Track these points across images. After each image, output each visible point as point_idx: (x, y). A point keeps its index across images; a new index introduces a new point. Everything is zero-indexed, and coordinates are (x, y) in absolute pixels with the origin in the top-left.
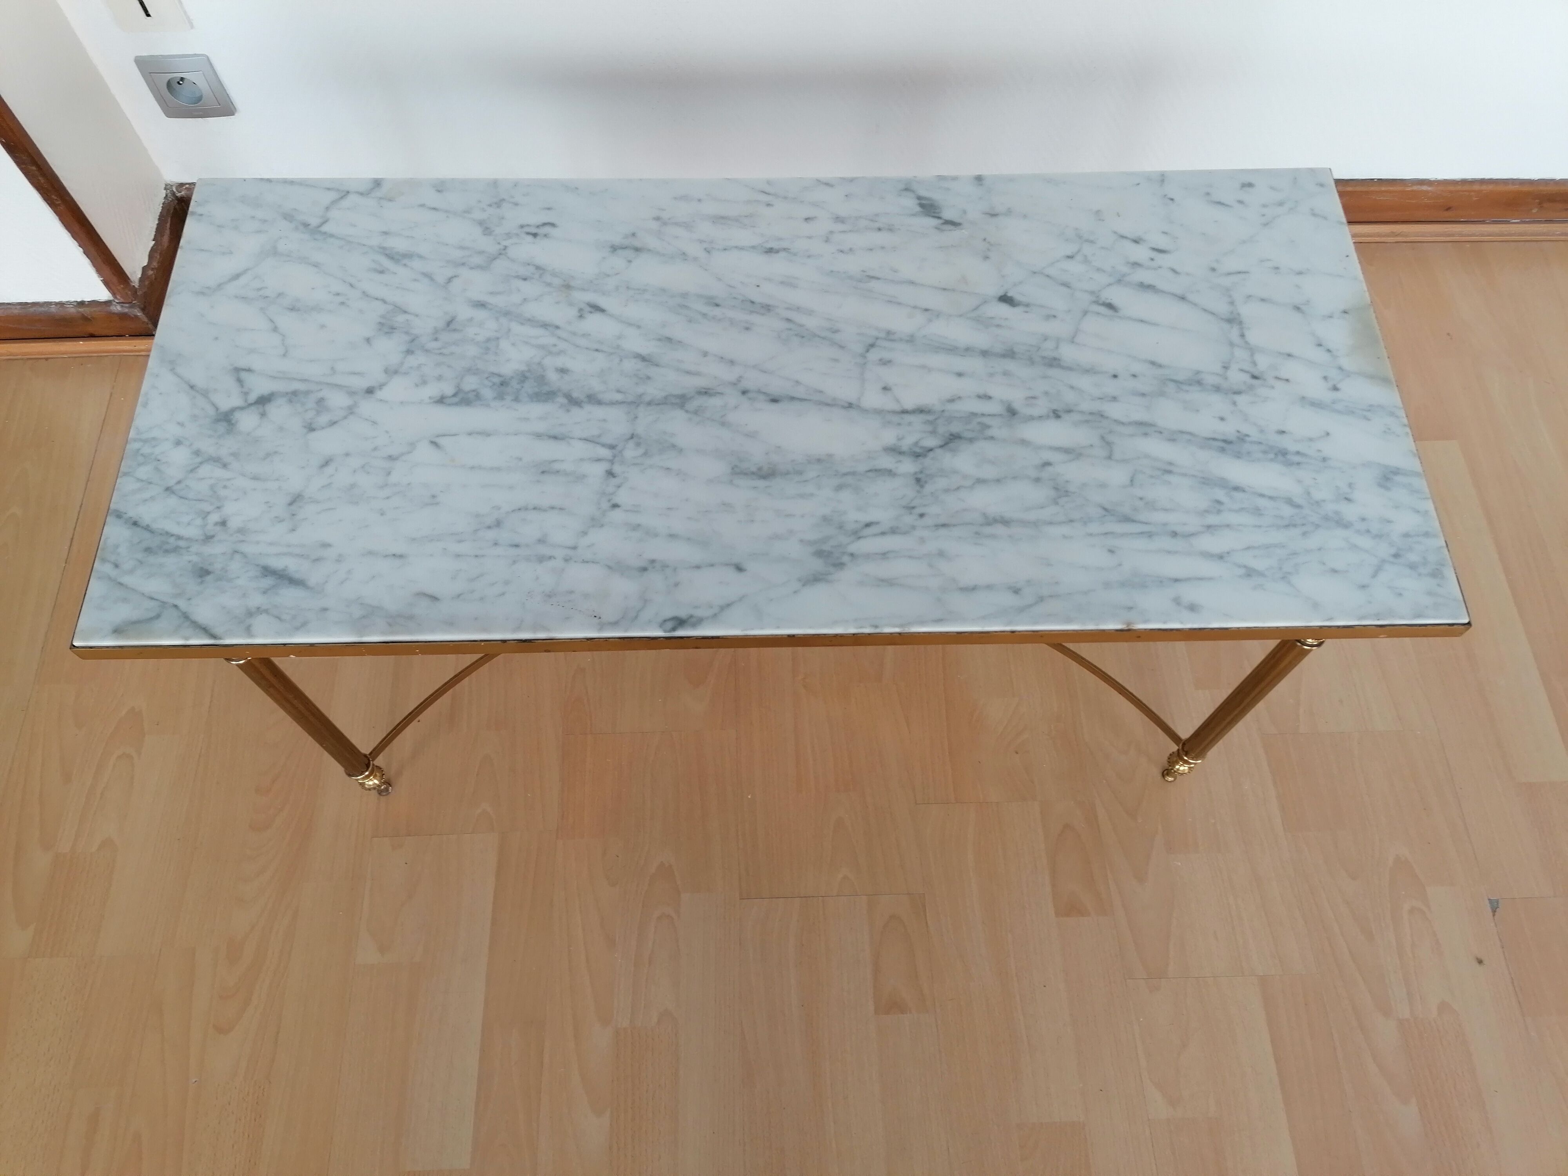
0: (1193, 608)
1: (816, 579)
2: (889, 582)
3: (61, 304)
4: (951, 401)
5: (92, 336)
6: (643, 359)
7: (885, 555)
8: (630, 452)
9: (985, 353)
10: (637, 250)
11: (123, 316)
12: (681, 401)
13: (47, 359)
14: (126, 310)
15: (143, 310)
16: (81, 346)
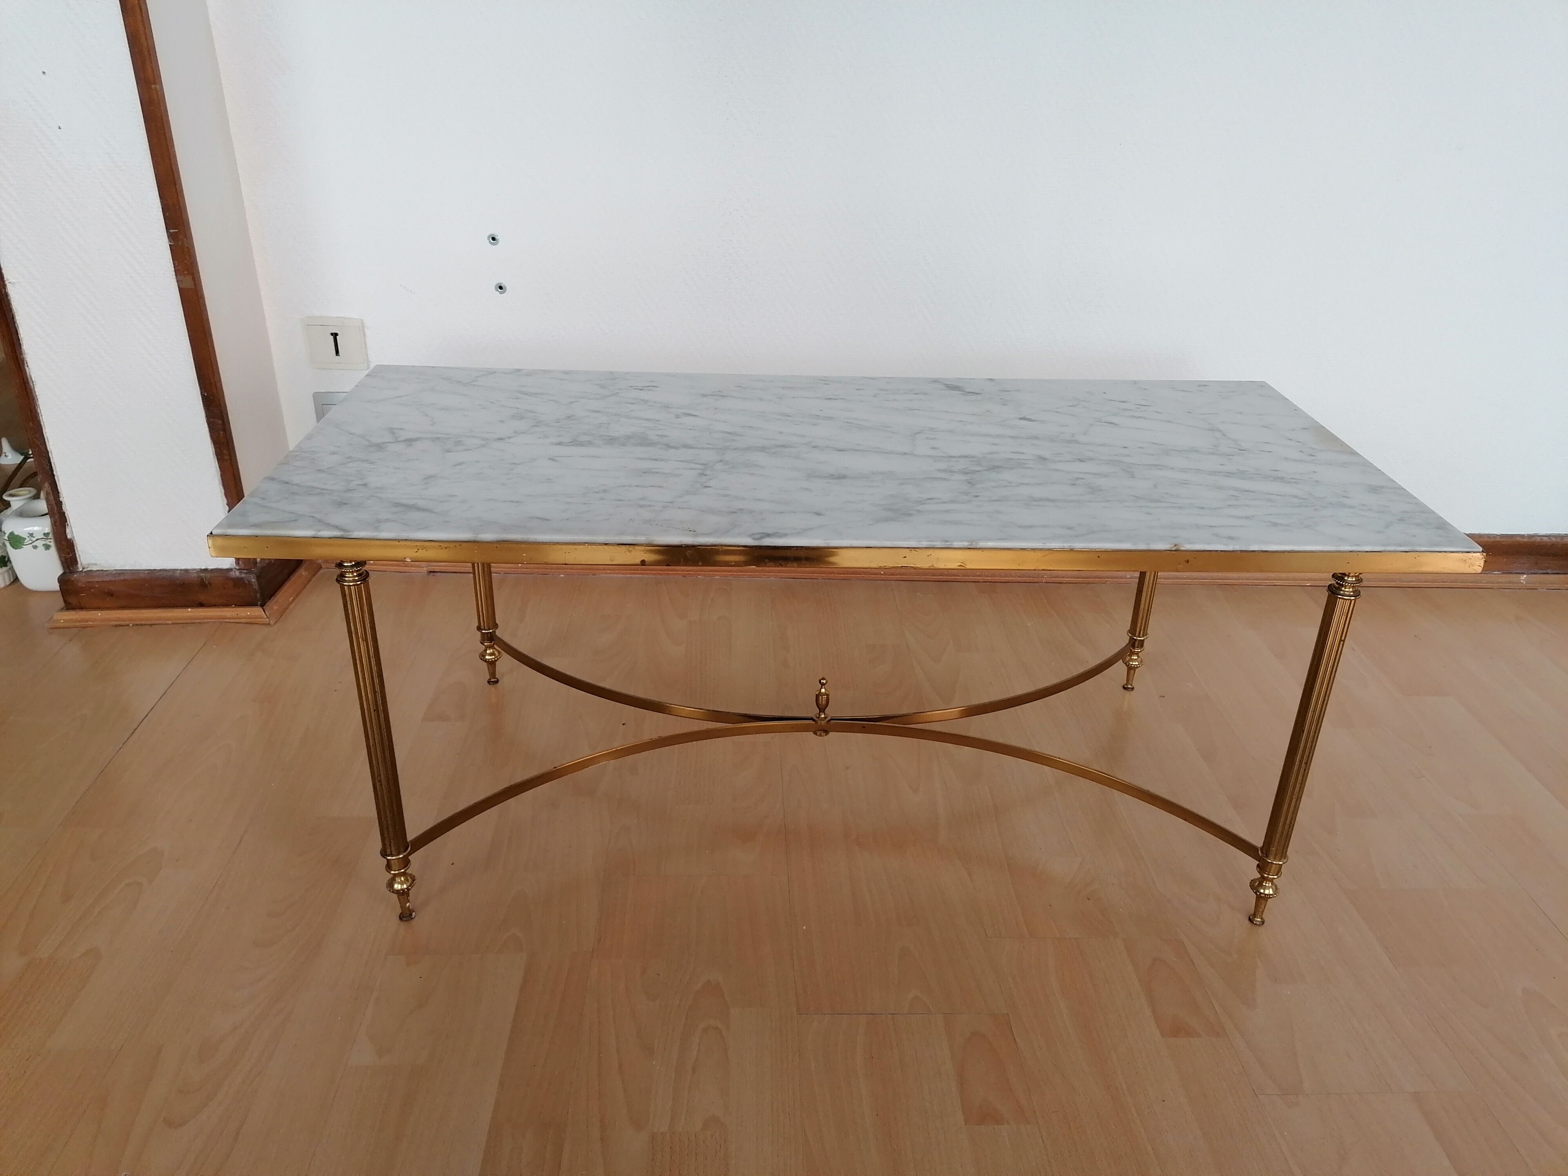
0: (1230, 538)
1: (887, 520)
2: (956, 523)
3: (186, 571)
4: (992, 453)
5: (201, 605)
6: (729, 433)
7: (947, 511)
8: (719, 466)
9: (1013, 437)
10: (722, 396)
11: (238, 583)
12: (763, 449)
13: (151, 625)
14: (243, 575)
15: (258, 578)
16: (190, 612)
